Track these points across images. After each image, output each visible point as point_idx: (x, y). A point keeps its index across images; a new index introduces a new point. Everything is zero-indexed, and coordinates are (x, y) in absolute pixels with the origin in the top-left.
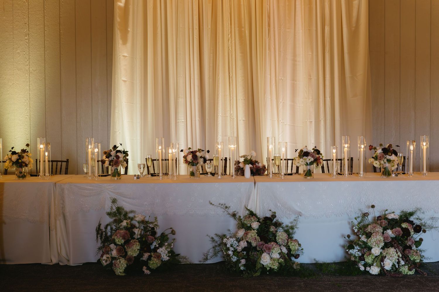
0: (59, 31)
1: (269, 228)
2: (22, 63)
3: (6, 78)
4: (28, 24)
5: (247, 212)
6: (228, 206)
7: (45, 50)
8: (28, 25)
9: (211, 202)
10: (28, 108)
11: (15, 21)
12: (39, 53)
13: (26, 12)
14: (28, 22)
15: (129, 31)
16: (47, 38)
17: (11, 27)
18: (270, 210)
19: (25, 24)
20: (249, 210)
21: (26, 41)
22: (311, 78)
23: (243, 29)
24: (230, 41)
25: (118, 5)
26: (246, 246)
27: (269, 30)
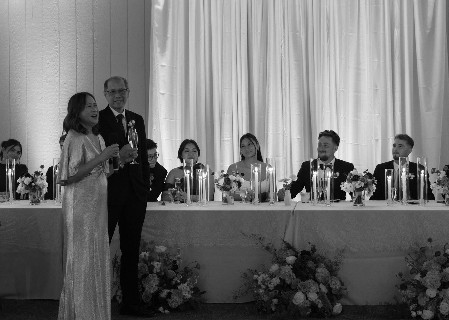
0: (92, 38)
1: (307, 263)
2: (51, 74)
3: (34, 91)
4: (58, 31)
5: (284, 245)
6: (262, 237)
7: (77, 59)
8: (59, 32)
9: (243, 232)
10: (58, 125)
11: (44, 27)
12: (70, 63)
13: (56, 18)
14: (58, 29)
15: (168, 37)
16: (80, 46)
17: (40, 34)
18: (310, 243)
19: (56, 31)
20: (285, 242)
21: (56, 50)
22: (377, 90)
23: (298, 34)
24: (283, 47)
25: (156, 8)
26: (278, 284)
27: (328, 34)
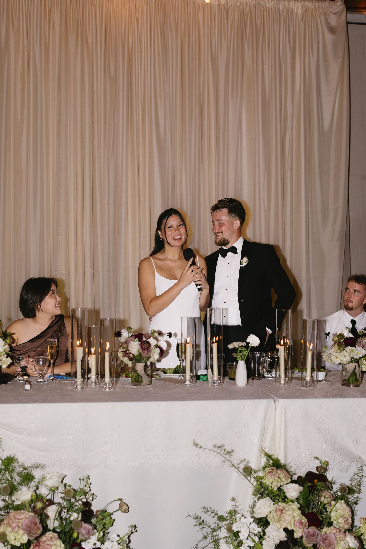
1: (320, 496)
6: (229, 449)
9: (197, 441)
18: (317, 458)
26: (282, 540)
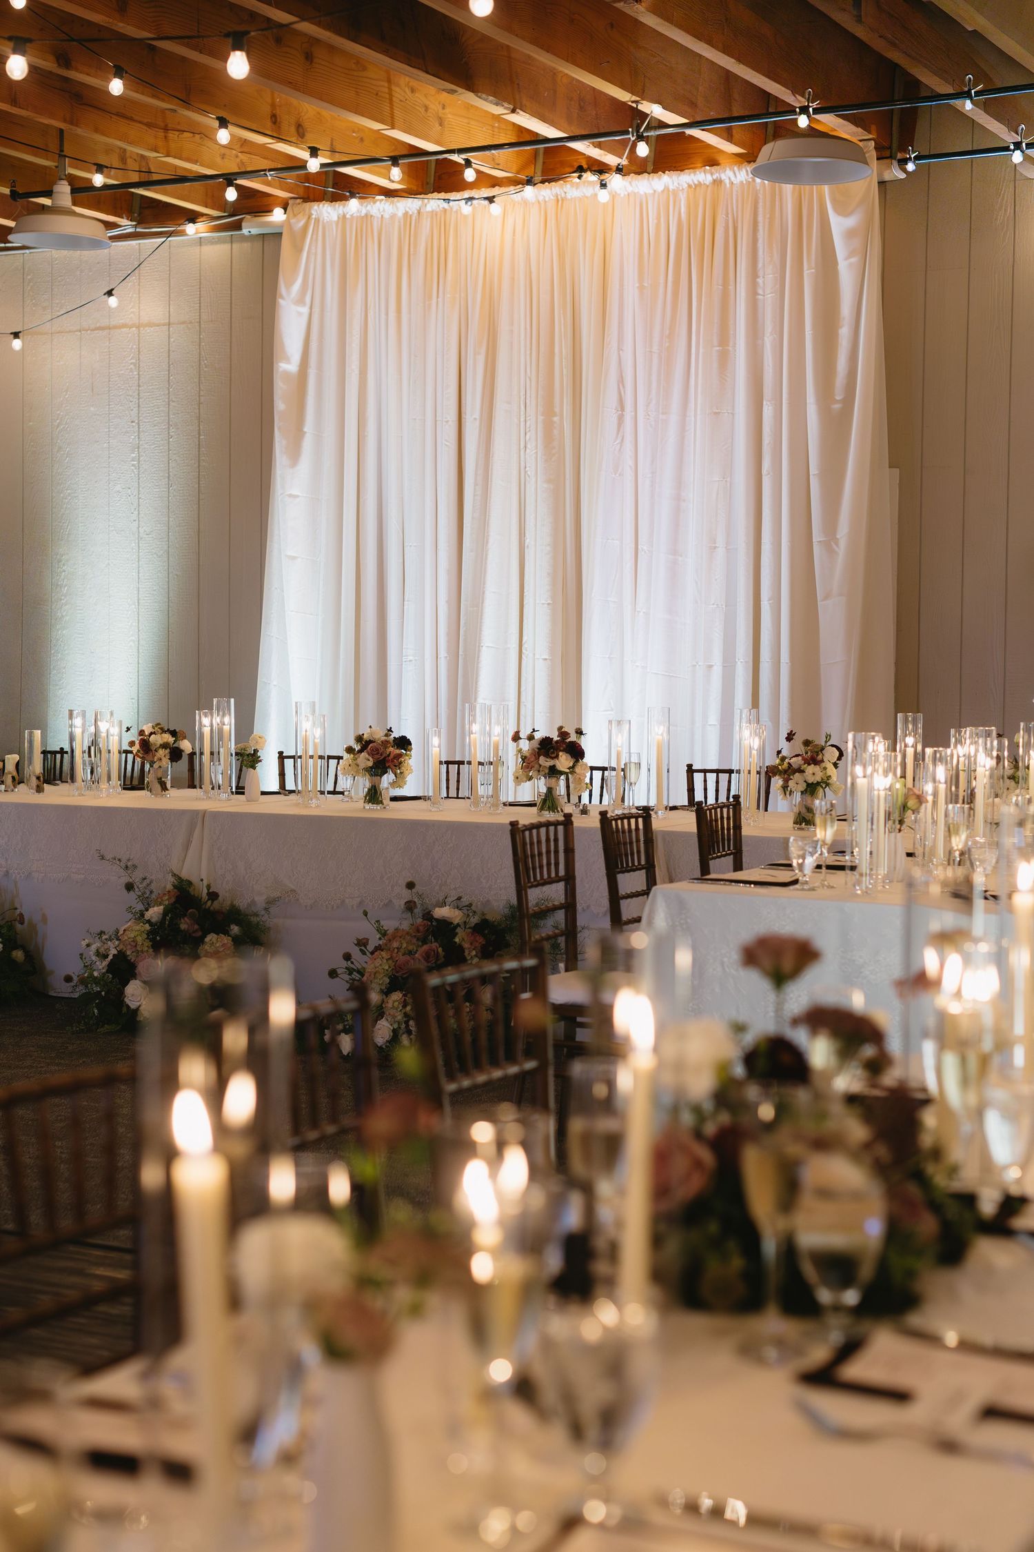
0: (197, 436)
2: (124, 515)
3: (93, 552)
4: (136, 421)
7: (170, 483)
8: (138, 424)
9: (103, 852)
10: (134, 624)
11: (113, 415)
12: (158, 490)
13: (134, 394)
14: (137, 418)
15: (305, 433)
16: (175, 454)
17: (105, 430)
19: (132, 422)
21: (133, 463)
22: (715, 548)
23: (556, 419)
24: (528, 451)
25: (281, 369)
27: (621, 419)
